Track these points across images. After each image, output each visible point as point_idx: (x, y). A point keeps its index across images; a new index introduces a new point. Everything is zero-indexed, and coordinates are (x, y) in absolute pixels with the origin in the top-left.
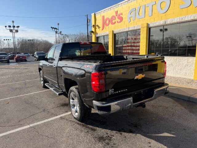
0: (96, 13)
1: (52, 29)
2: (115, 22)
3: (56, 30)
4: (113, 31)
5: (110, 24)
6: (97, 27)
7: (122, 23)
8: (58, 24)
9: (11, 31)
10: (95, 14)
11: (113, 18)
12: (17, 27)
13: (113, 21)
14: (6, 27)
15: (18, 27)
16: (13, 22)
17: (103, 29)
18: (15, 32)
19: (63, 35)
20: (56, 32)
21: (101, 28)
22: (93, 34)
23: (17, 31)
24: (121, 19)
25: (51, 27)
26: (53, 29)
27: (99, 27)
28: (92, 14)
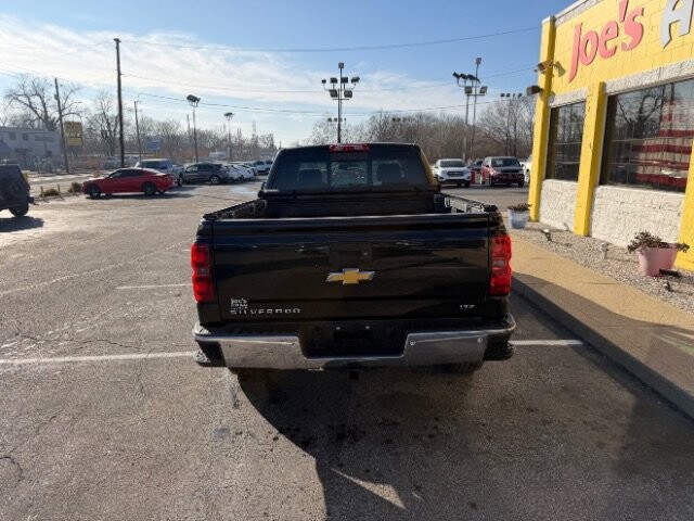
0: (557, 16)
1: (456, 79)
2: (616, 48)
3: (469, 83)
4: (603, 86)
5: (598, 56)
6: (555, 72)
7: (640, 49)
8: (479, 61)
9: (334, 93)
10: (554, 21)
11: (612, 30)
12: (353, 81)
13: (610, 45)
14: (324, 81)
15: (355, 80)
16: (341, 66)
17: (571, 80)
18: (343, 97)
19: (511, 97)
20: (468, 91)
21: (567, 76)
22: (541, 96)
23: (349, 94)
24: (638, 33)
25: (455, 74)
26: (461, 79)
27: (562, 72)
28: (544, 21)
